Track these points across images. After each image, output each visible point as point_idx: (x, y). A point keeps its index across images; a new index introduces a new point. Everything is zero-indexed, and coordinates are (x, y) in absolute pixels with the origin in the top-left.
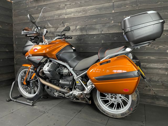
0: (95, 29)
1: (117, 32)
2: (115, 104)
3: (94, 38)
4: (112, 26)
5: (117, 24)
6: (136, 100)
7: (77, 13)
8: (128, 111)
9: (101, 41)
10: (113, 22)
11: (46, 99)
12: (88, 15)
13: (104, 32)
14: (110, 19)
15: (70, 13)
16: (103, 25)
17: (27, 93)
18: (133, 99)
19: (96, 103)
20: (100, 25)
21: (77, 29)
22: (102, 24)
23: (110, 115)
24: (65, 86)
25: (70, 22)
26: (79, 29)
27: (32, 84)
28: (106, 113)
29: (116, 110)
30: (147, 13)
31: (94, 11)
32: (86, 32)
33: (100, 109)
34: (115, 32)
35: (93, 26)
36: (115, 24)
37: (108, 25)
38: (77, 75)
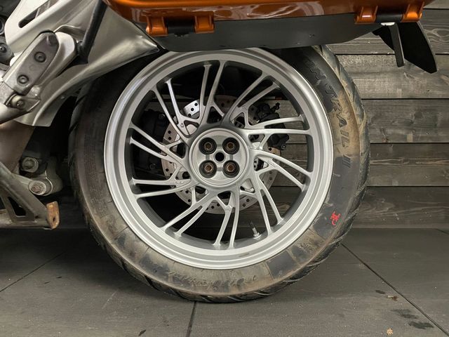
2: (227, 207)
6: (362, 150)
28: (176, 279)
29: (236, 247)
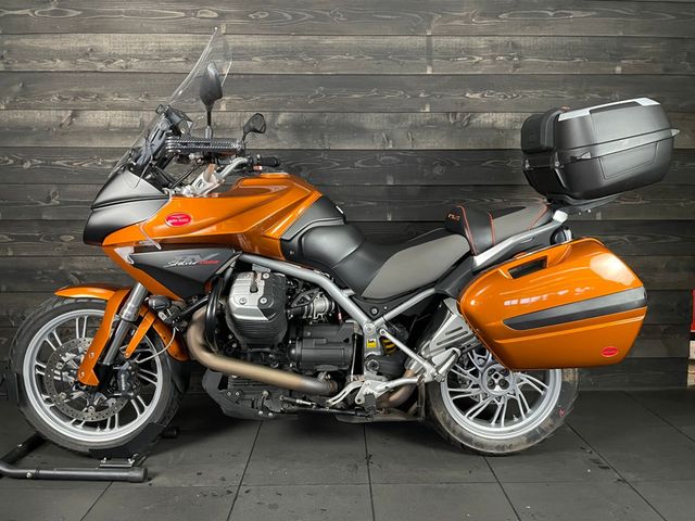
0: (359, 131)
1: (445, 147)
2: (500, 404)
3: (357, 164)
4: (422, 125)
5: (443, 118)
7: (277, 58)
8: (550, 422)
9: (385, 180)
10: (428, 110)
11: (173, 437)
12: (327, 70)
13: (394, 145)
14: (417, 96)
15: (244, 52)
16: (389, 118)
17: (80, 426)
18: (567, 380)
19: (439, 415)
20: (378, 115)
21: (281, 125)
22: (386, 115)
23: (491, 447)
24: (320, 368)
25: (246, 93)
26: (286, 123)
27: (127, 380)
29: (505, 426)
30: (638, 105)
31: (352, 58)
32: (322, 138)
33: (454, 432)
34: (437, 146)
35: (353, 119)
36: (434, 116)
37: (411, 119)
38: (373, 318)
